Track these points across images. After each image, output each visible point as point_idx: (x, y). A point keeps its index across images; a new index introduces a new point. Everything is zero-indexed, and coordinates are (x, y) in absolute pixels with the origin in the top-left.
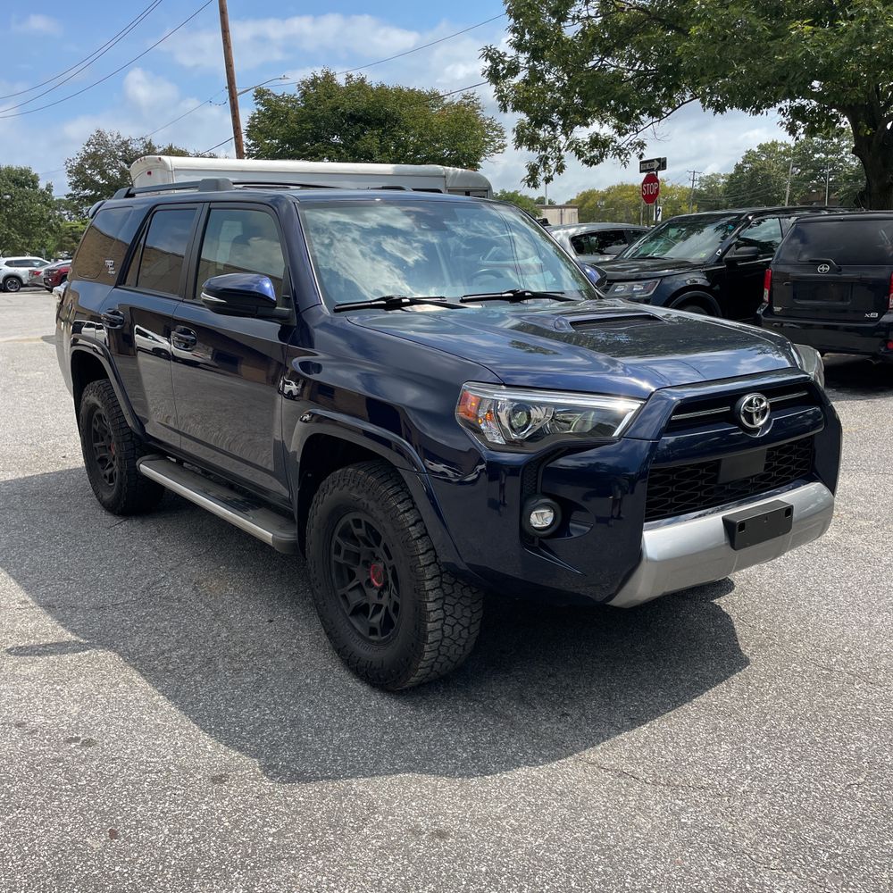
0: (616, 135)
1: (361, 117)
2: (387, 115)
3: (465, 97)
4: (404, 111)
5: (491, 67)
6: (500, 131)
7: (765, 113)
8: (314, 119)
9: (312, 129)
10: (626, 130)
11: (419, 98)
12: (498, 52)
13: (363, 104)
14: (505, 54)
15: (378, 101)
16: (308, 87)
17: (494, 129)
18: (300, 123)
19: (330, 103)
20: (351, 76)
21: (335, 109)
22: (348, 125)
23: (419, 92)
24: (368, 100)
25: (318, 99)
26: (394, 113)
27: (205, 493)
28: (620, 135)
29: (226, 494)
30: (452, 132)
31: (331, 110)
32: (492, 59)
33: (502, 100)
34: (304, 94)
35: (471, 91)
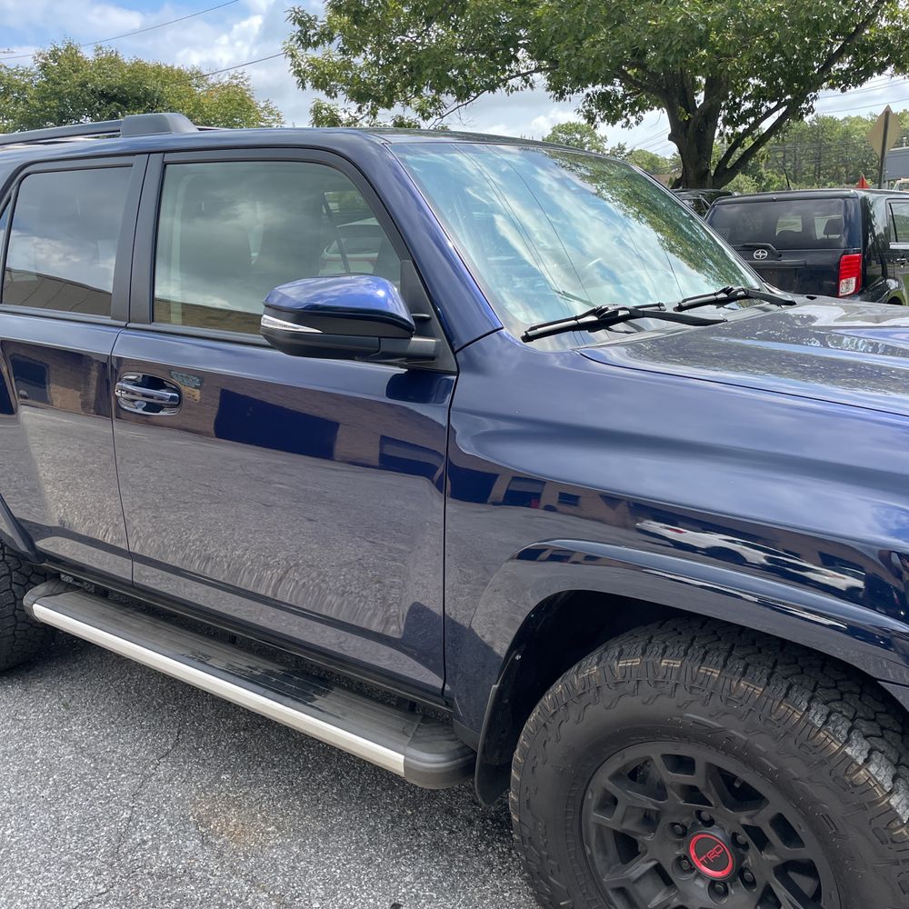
0: (420, 119)
1: (116, 95)
2: (147, 93)
3: (234, 77)
4: (167, 89)
5: (301, 31)
6: (278, 115)
7: (568, 99)
8: (58, 96)
9: (58, 107)
10: (429, 113)
11: (180, 76)
12: (307, 15)
13: (116, 80)
14: (316, 19)
15: (135, 78)
16: (46, 59)
17: (271, 113)
18: (42, 99)
19: (77, 78)
20: (101, 48)
21: (83, 85)
22: (100, 104)
23: (179, 70)
24: (123, 76)
25: (63, 72)
26: (154, 92)
27: (201, 661)
28: (424, 119)
29: (243, 661)
30: (226, 115)
31: (79, 86)
32: (302, 23)
33: (300, 76)
34: (44, 66)
35: (240, 70)
